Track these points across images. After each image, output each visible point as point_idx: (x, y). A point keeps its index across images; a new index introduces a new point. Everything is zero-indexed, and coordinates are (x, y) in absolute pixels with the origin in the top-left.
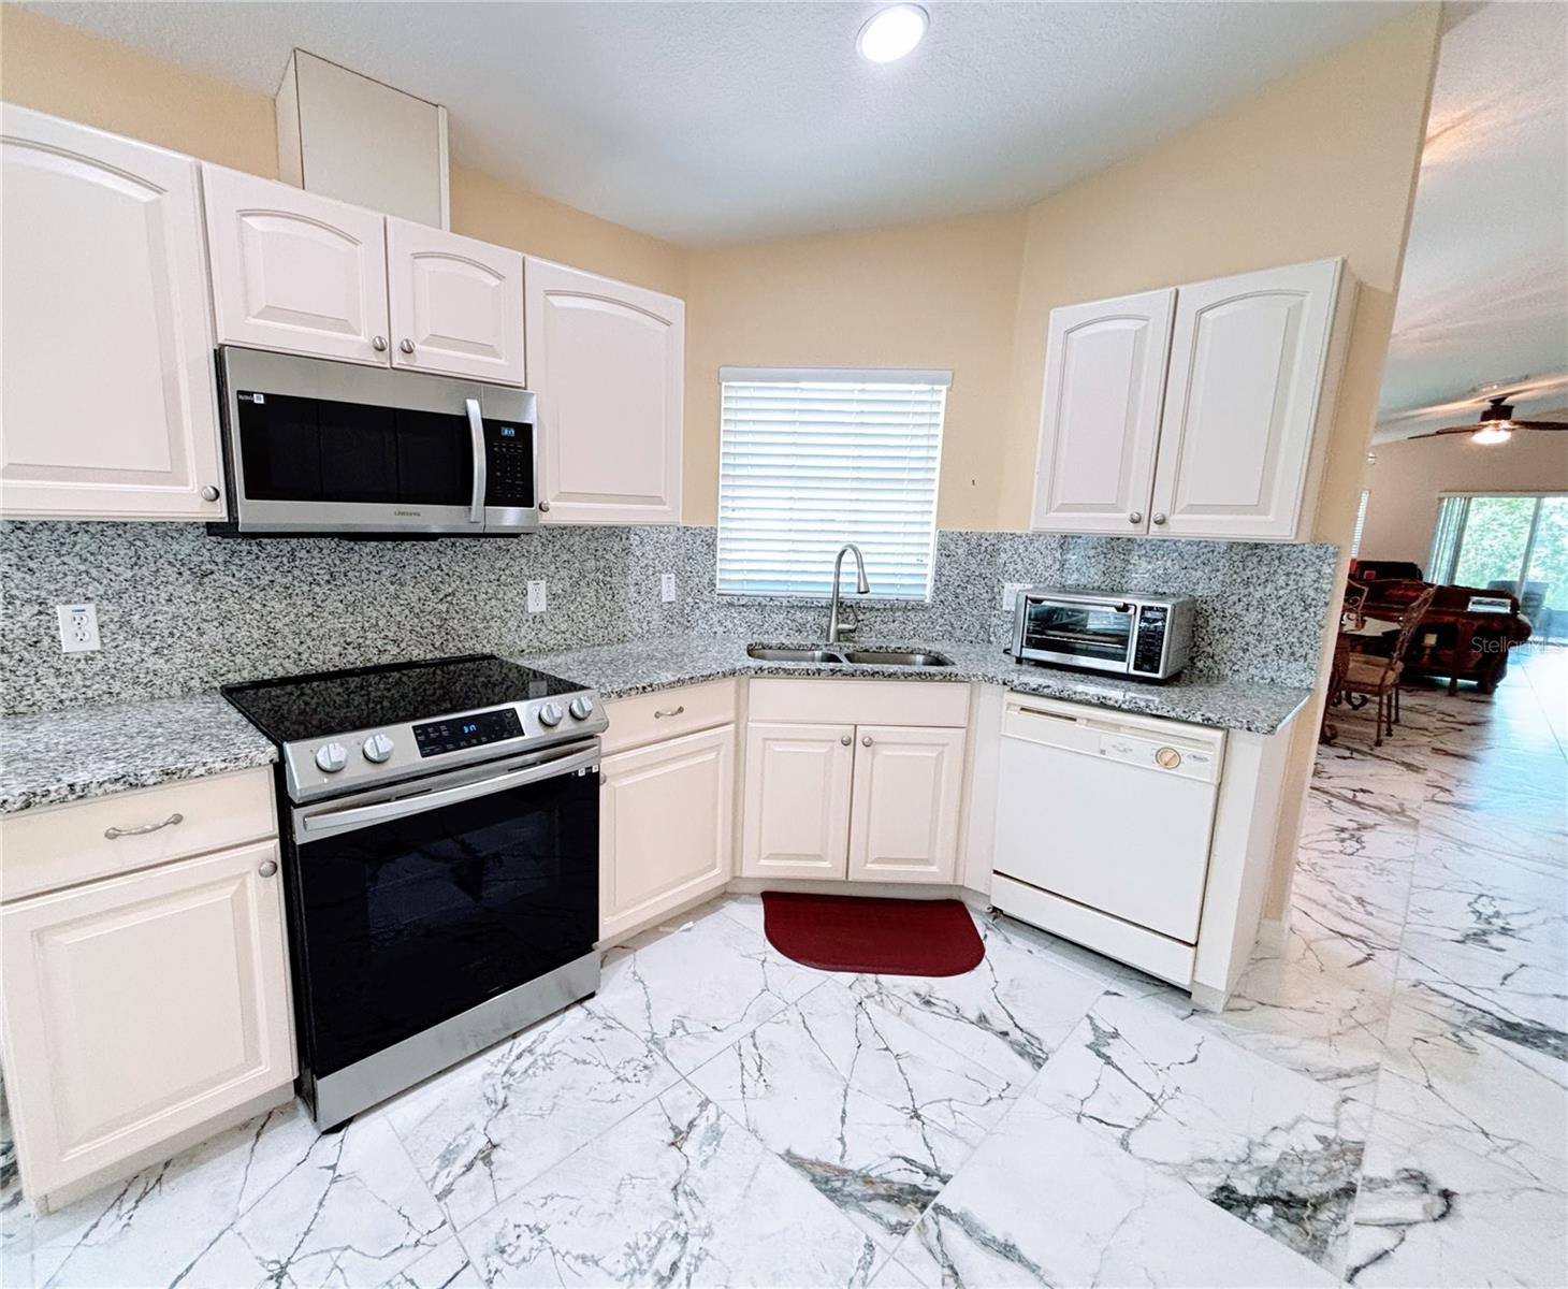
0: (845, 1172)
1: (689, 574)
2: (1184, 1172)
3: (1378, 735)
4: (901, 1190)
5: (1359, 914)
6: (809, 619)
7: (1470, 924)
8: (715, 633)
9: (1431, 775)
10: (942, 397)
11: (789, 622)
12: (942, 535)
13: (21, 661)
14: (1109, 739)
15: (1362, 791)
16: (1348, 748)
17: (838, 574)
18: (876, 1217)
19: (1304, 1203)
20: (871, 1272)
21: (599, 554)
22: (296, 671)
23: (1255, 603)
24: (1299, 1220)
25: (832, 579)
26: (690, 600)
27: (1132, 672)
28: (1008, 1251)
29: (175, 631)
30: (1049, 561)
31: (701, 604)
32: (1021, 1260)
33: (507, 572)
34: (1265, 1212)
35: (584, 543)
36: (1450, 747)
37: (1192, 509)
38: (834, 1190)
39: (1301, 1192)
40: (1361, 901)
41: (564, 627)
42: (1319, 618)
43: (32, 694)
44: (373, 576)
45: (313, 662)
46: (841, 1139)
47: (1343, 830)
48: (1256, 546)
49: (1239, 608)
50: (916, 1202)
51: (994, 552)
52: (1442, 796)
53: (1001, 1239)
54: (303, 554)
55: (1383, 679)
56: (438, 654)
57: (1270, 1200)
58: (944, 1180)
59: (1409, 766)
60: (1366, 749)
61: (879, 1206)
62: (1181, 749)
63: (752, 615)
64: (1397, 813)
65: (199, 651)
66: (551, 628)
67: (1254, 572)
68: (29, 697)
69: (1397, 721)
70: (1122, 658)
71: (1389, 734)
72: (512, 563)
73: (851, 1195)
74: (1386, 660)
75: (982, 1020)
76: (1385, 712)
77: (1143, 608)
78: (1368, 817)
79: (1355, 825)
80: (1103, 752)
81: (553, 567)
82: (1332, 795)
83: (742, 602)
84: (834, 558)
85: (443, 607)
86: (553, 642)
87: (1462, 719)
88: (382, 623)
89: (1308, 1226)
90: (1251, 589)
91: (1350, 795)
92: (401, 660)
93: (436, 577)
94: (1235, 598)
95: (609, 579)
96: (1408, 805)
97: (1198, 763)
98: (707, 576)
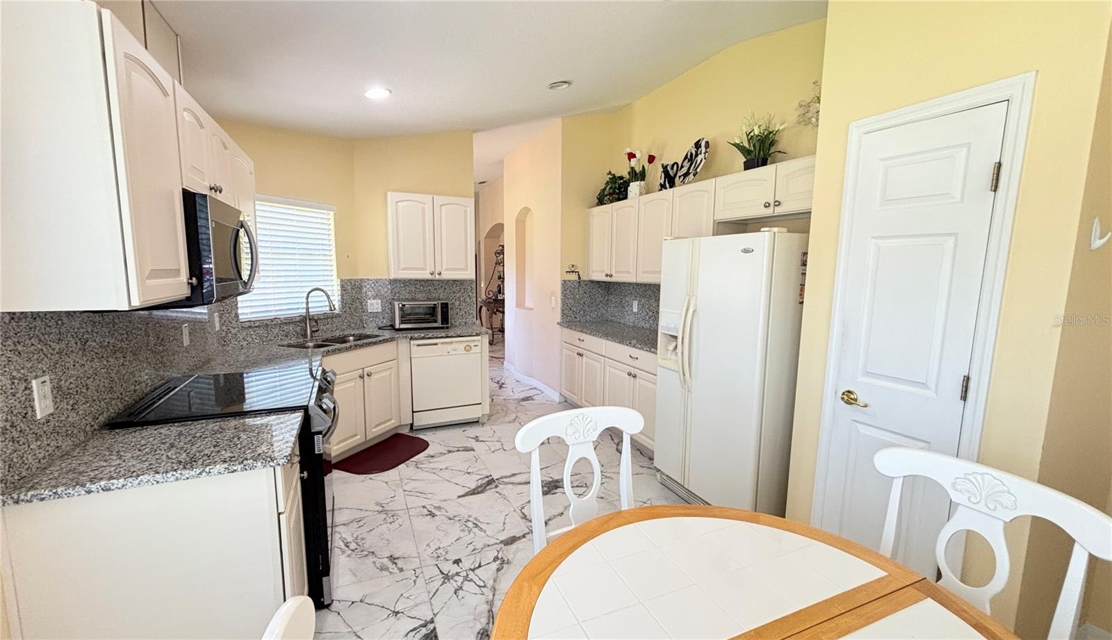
1: (222, 312)
6: (291, 329)
8: (242, 345)
10: (331, 216)
12: (342, 281)
13: (21, 431)
14: (449, 348)
17: (307, 303)
25: (305, 306)
26: (224, 328)
27: (441, 326)
30: (386, 290)
31: (231, 330)
33: (176, 321)
37: (447, 270)
41: (194, 353)
48: (455, 281)
51: (361, 288)
62: (471, 344)
63: (261, 331)
66: (190, 355)
70: (436, 321)
77: (441, 304)
80: (449, 352)
83: (256, 325)
84: (305, 295)
93: (158, 328)
97: (476, 347)
98: (234, 312)
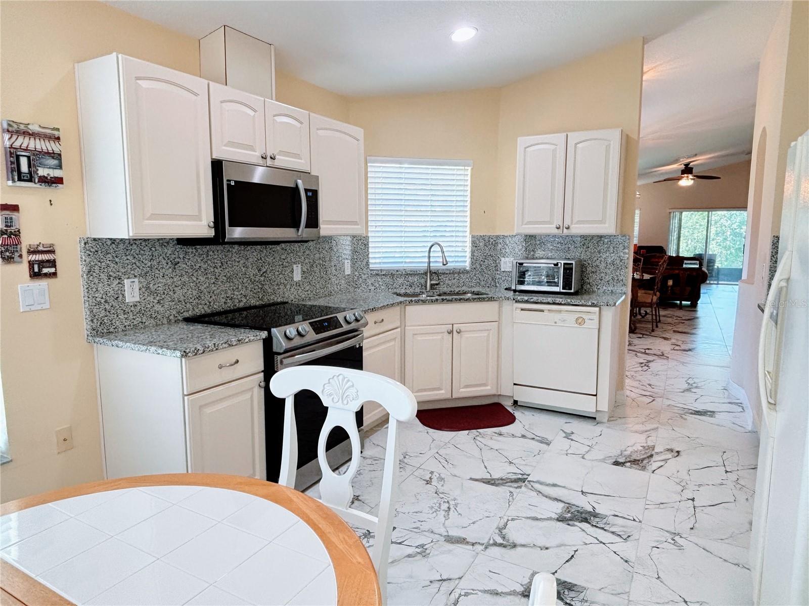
0: (493, 479)
1: (356, 260)
2: (603, 460)
3: (653, 327)
4: (514, 479)
5: (649, 388)
6: (416, 280)
7: (686, 386)
8: (370, 289)
9: (673, 341)
10: (469, 172)
11: (406, 282)
12: (473, 237)
13: (112, 306)
14: (557, 317)
15: (648, 349)
16: (641, 334)
17: (429, 257)
18: (510, 486)
19: (639, 460)
20: (514, 497)
21: (320, 250)
22: (209, 311)
23: (603, 260)
24: (638, 464)
25: (426, 260)
26: (356, 273)
27: (562, 291)
28: (554, 485)
29: (165, 291)
30: (520, 247)
31: (362, 275)
33: (286, 261)
34: (628, 464)
35: (315, 245)
36: (680, 330)
37: (579, 222)
38: (492, 483)
39: (638, 458)
40: (650, 385)
41: (307, 288)
42: (626, 264)
43: (115, 323)
44: (237, 264)
45: (215, 307)
46: (488, 472)
47: (642, 363)
49: (598, 262)
50: (521, 481)
51: (496, 244)
52: (677, 348)
53: (552, 483)
54: (211, 253)
55: (652, 300)
56: (261, 302)
57: (629, 462)
58: (529, 475)
59: (665, 339)
60: (648, 334)
61: (509, 484)
62: (584, 316)
63: (388, 279)
64: (661, 355)
65: (173, 301)
66: (303, 288)
67: (602, 247)
68: (114, 324)
69: (660, 321)
70: (558, 286)
71: (657, 326)
72: (288, 256)
73: (499, 483)
74: (652, 292)
75: (523, 436)
76: (654, 318)
77: (564, 264)
78: (650, 358)
79: (646, 361)
80: (556, 323)
81: (303, 258)
82: (637, 352)
83: (382, 273)
84: (428, 249)
85: (262, 279)
86: (304, 296)
87: (684, 318)
88: (240, 287)
89: (640, 465)
90: (601, 255)
91: (643, 351)
92: (247, 305)
93: (260, 263)
94: (596, 258)
95: (324, 263)
96: (664, 353)
97: (591, 321)
98: (365, 261)
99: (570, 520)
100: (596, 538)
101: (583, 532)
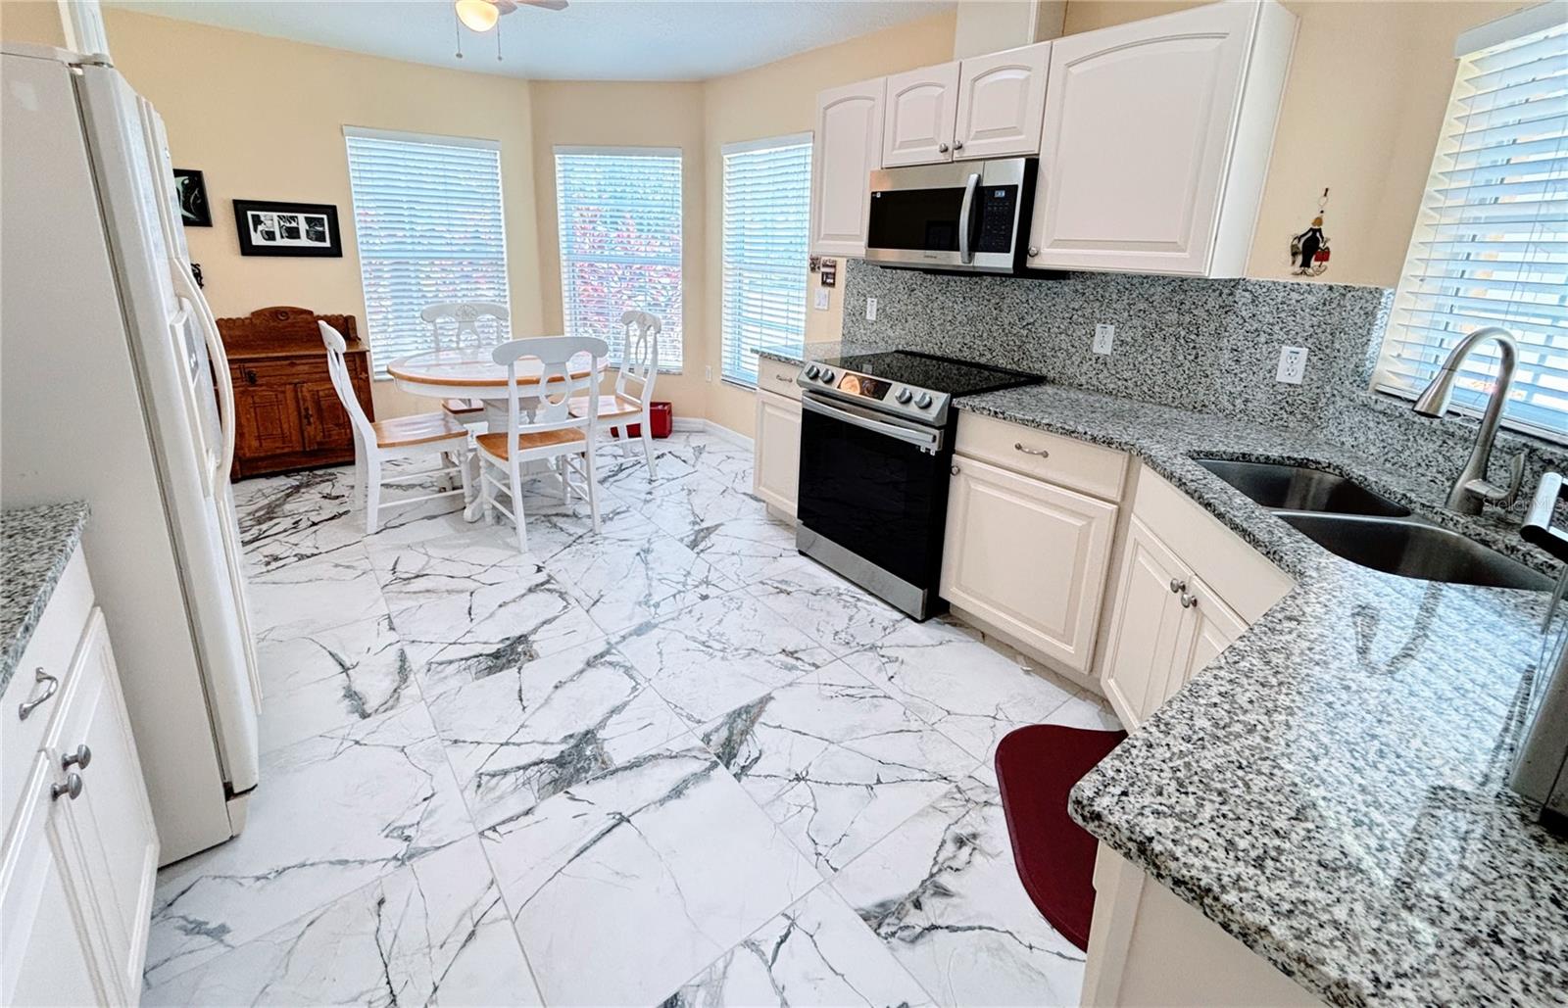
0: (753, 722)
4: (734, 748)
18: (717, 730)
20: (685, 719)
26: (1328, 388)
28: (677, 792)
32: (669, 797)
33: (1080, 313)
38: (739, 715)
41: (1126, 375)
50: (723, 753)
61: (724, 733)
66: (1113, 372)
72: (1085, 305)
73: (735, 721)
93: (1025, 307)
99: (577, 746)
100: (519, 745)
101: (542, 739)
